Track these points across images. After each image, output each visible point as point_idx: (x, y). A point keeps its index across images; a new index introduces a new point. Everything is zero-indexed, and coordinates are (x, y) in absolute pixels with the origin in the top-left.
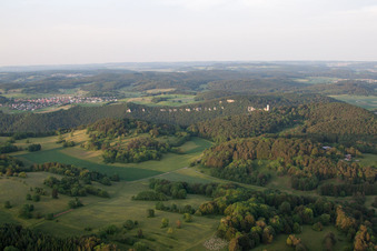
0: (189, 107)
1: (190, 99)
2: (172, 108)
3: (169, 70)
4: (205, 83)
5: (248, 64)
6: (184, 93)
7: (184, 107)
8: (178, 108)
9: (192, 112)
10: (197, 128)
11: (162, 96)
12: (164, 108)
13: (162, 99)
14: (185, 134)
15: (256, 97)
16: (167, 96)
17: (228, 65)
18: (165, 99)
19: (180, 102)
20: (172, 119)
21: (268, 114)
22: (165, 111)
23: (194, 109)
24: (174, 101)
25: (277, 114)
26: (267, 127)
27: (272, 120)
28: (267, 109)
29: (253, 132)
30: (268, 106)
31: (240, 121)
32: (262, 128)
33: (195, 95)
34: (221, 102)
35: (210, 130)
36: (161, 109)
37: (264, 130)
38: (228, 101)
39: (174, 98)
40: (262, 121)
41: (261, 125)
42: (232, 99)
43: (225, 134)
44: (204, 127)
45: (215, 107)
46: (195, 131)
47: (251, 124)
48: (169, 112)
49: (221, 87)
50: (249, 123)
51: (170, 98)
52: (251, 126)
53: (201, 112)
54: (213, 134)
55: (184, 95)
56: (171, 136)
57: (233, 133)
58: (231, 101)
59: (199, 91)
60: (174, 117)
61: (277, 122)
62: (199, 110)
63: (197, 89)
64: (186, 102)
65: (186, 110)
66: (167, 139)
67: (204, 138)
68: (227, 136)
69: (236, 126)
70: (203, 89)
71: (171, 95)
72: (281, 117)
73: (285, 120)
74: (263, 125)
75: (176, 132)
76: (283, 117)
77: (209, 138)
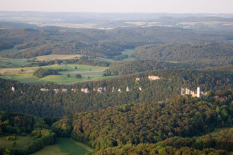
0: (87, 86)
1: (96, 73)
2: (59, 87)
3: (89, 26)
4: (132, 47)
5: (212, 19)
6: (91, 63)
7: (79, 86)
8: (69, 88)
11: (56, 66)
12: (47, 86)
13: (51, 72)
15: (195, 72)
16: (62, 66)
17: (181, 20)
18: (55, 72)
19: (79, 76)
20: (58, 104)
21: (194, 102)
22: (48, 92)
23: (94, 90)
24: (69, 76)
25: (210, 104)
26: (185, 125)
27: (197, 113)
28: (196, 93)
29: (159, 133)
30: (198, 89)
31: (143, 113)
32: (176, 126)
33: (108, 66)
34: (138, 79)
35: (90, 127)
36: (42, 88)
37: (178, 129)
38: (149, 77)
39: (72, 70)
40: (180, 114)
41: (175, 121)
42: (156, 75)
43: (111, 135)
44: (82, 122)
45: (129, 86)
46: (65, 128)
47: (159, 119)
48: (53, 93)
49: (155, 54)
50: (156, 118)
51: (65, 70)
52: (158, 122)
53: (105, 95)
54: (93, 134)
55: (90, 67)
56: (24, 136)
57: (124, 135)
58: (154, 78)
59: (119, 59)
60: (61, 101)
61: (205, 117)
62: (103, 91)
63: (116, 57)
64: (89, 78)
65: (82, 90)
66: (13, 142)
67: (78, 141)
68: (114, 139)
69: (133, 122)
70: (126, 57)
71: (69, 65)
72: (215, 109)
73: (220, 113)
74: (179, 122)
75: (33, 130)
76: (218, 109)
77: (86, 141)
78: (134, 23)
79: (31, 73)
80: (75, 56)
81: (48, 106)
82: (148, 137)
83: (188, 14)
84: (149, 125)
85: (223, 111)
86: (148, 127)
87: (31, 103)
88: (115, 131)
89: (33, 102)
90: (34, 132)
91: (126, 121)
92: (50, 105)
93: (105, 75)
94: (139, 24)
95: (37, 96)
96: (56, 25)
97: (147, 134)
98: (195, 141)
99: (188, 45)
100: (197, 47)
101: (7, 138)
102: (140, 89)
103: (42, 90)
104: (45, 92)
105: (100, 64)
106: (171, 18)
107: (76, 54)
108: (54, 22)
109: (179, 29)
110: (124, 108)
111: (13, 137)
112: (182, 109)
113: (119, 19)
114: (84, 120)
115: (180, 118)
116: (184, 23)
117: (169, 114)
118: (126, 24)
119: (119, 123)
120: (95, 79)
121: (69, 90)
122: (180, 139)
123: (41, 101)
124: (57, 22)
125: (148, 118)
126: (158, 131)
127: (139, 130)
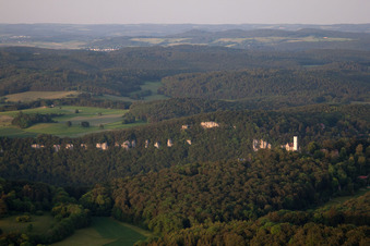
0: (105, 140)
1: (111, 119)
2: (60, 142)
3: (74, 46)
4: (156, 78)
6: (98, 103)
7: (93, 140)
8: (77, 142)
9: (113, 150)
10: (108, 194)
11: (44, 109)
12: (41, 140)
13: (40, 119)
14: (76, 210)
16: (54, 109)
17: (220, 34)
18: (47, 119)
19: (85, 125)
20: (60, 168)
21: (293, 159)
22: (44, 149)
23: (117, 145)
24: (70, 124)
25: (317, 161)
26: (287, 193)
27: (301, 175)
28: (291, 145)
29: (251, 205)
30: (295, 139)
31: (220, 176)
32: (274, 194)
33: (127, 108)
34: (185, 127)
35: (141, 200)
36: (34, 143)
37: (277, 200)
38: (203, 124)
39: (71, 115)
40: (276, 177)
41: (271, 187)
42: (213, 121)
43: (178, 210)
44: (127, 192)
45: (171, 138)
46: (103, 202)
47: (246, 184)
48: (52, 151)
49: (195, 89)
50: (241, 183)
51: (61, 115)
52: (246, 190)
53: (135, 152)
54: (148, 210)
55: (98, 109)
56: (41, 215)
57: (198, 209)
58: (210, 125)
59: (138, 97)
60: (65, 163)
61: (313, 180)
62: (130, 147)
63: (134, 93)
64: (102, 127)
65: (98, 146)
66: (28, 224)
67: (124, 221)
68: (183, 216)
69: (208, 190)
70: (149, 93)
71: (65, 108)
72: (327, 169)
73: (335, 175)
74: (277, 189)
75: (53, 205)
76: (331, 169)
77: (137, 220)
78: (146, 40)
79: (7, 121)
80: (69, 93)
81: (46, 172)
82: (235, 212)
83: (228, 25)
84: (232, 194)
85: (339, 171)
86: (231, 197)
87: (18, 167)
88: (183, 204)
89: (21, 166)
90: (56, 208)
91: (196, 188)
92: (49, 170)
93: (126, 122)
94: (154, 41)
95: (26, 157)
96: (20, 44)
97: (233, 208)
98: (311, 215)
99: (245, 73)
100: (259, 77)
101: (17, 218)
102: (189, 142)
103: (34, 146)
104: (39, 150)
105: (114, 105)
106: (203, 32)
107: (70, 90)
108: (16, 40)
109: (223, 48)
110: (188, 170)
111: (26, 216)
112: (277, 169)
113: (119, 34)
114: (130, 189)
115: (278, 182)
116: (226, 40)
117: (260, 177)
118: (134, 43)
119: (186, 192)
120: (111, 128)
121: (77, 147)
122: (288, 213)
123: (34, 164)
124: (20, 40)
125: (228, 184)
126: (248, 202)
127: (220, 202)
